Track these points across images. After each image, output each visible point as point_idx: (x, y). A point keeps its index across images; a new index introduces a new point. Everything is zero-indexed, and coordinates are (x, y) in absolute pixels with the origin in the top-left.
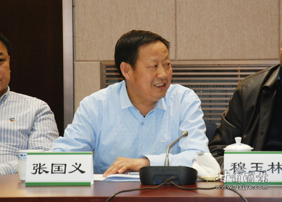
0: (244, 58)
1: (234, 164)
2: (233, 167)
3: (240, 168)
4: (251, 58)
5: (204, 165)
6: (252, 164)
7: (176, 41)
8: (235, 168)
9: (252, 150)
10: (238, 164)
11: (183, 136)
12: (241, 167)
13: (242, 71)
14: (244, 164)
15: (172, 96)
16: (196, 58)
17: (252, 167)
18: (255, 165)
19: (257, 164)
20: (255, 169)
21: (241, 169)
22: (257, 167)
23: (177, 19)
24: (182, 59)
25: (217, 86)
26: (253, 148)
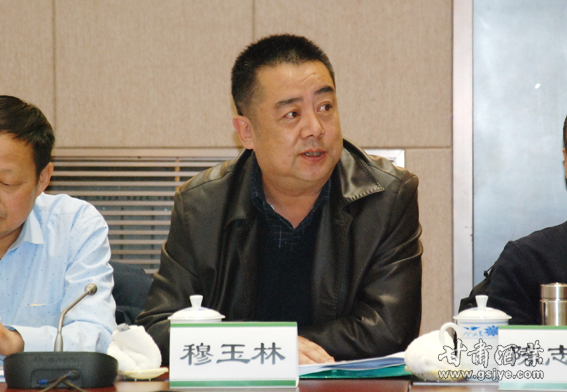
0: (188, 145)
1: (190, 347)
2: (187, 352)
3: (200, 355)
4: (200, 145)
5: (130, 349)
6: (224, 346)
7: (55, 110)
8: (190, 353)
9: (223, 320)
10: (198, 347)
11: (88, 294)
12: (203, 352)
13: (183, 169)
14: (209, 347)
15: (53, 217)
16: (94, 144)
17: (224, 353)
18: (229, 349)
19: (233, 346)
20: (229, 356)
21: (203, 355)
22: (233, 352)
23: (57, 69)
24: (66, 145)
25: (135, 198)
26: (224, 317)
